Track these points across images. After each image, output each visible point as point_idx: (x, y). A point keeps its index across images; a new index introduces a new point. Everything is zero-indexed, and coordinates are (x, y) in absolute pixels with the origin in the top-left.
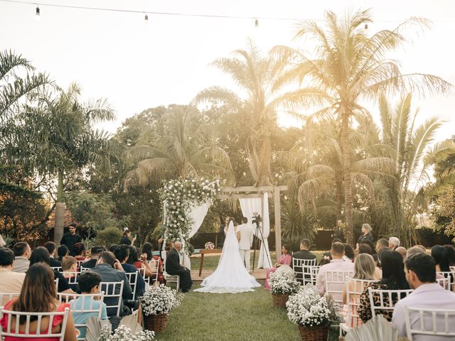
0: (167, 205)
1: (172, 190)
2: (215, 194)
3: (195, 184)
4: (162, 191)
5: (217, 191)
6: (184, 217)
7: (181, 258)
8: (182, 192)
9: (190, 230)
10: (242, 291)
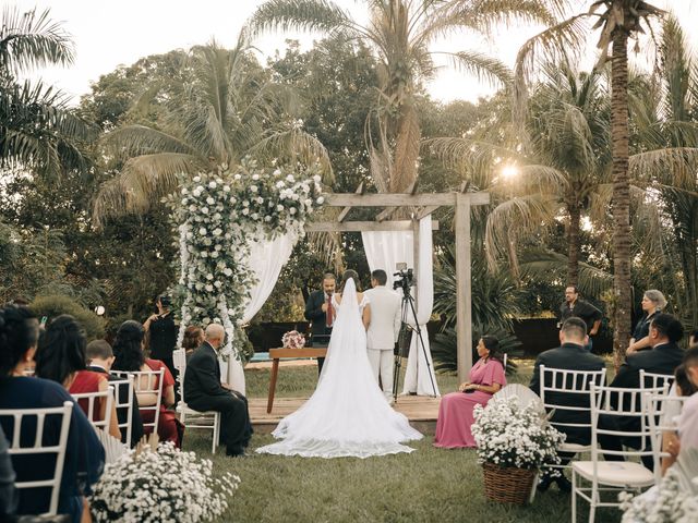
0: (190, 235)
1: (203, 199)
2: (310, 210)
3: (260, 184)
4: (177, 201)
5: (315, 205)
6: (231, 266)
7: (223, 366)
8: (225, 202)
9: (246, 300)
10: (382, 452)
